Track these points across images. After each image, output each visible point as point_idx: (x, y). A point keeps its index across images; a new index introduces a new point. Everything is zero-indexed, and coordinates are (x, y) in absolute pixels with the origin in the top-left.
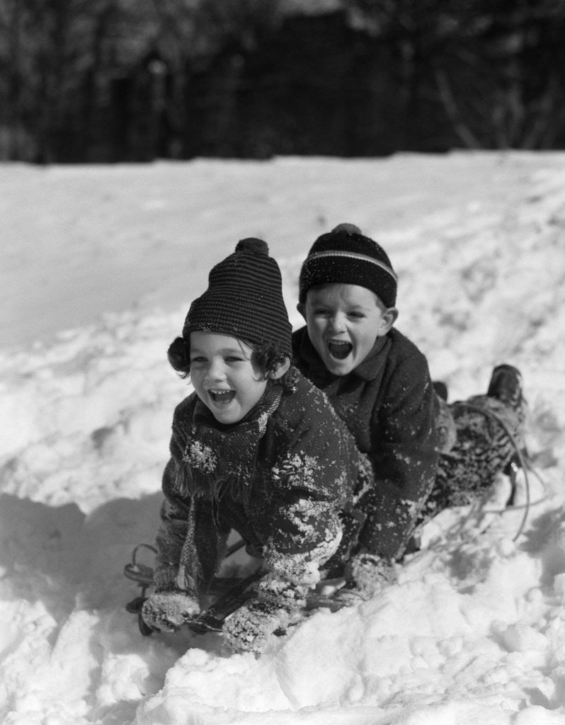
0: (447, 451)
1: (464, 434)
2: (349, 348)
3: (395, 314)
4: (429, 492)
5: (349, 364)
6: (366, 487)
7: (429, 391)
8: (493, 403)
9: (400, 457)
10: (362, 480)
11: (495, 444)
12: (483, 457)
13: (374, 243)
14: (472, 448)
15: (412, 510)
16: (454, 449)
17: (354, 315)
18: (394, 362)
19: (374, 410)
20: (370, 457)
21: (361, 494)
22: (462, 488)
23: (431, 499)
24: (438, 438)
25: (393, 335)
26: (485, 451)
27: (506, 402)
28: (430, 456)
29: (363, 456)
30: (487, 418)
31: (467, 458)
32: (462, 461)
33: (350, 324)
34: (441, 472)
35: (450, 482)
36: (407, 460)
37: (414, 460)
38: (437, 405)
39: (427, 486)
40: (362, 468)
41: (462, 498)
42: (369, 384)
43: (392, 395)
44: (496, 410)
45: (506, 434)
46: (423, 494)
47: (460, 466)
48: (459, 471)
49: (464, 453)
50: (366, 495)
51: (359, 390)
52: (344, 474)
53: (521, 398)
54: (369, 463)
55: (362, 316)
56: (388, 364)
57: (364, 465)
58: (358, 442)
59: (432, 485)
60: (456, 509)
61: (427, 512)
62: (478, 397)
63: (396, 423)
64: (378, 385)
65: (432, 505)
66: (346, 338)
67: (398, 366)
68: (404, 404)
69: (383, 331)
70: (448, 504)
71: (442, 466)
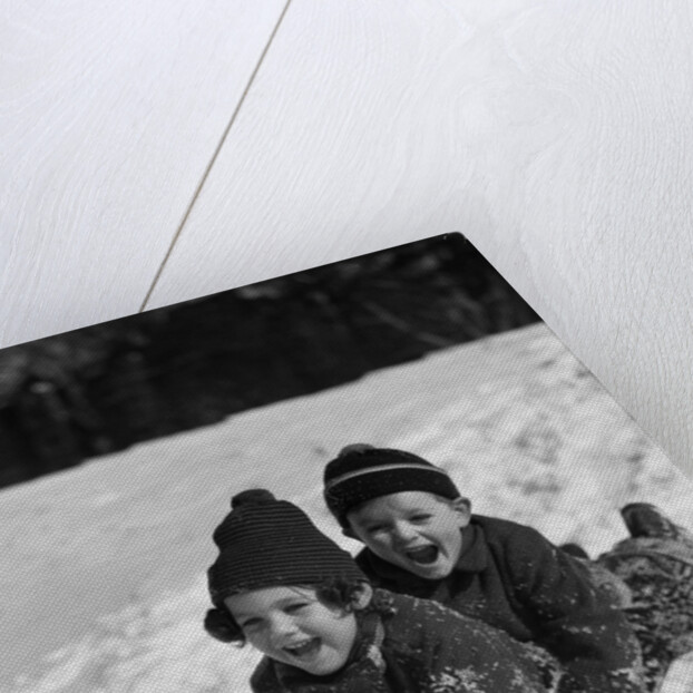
0: (627, 603)
1: (635, 581)
2: (433, 551)
3: (467, 503)
4: (639, 652)
5: (445, 565)
6: (557, 676)
7: (560, 556)
8: (644, 543)
9: (575, 630)
10: (546, 670)
11: (679, 578)
12: (676, 595)
13: (396, 451)
14: (656, 592)
15: (632, 677)
16: (635, 600)
17: (417, 518)
18: (497, 544)
19: (508, 597)
20: (538, 642)
21: (555, 685)
22: (677, 634)
23: (646, 658)
24: (606, 596)
25: (477, 522)
26: (674, 589)
27: (659, 536)
28: (612, 618)
29: (529, 645)
30: (650, 558)
31: (658, 603)
32: (655, 608)
33: (420, 528)
34: (637, 627)
35: (657, 633)
36: (587, 630)
37: (595, 627)
38: (580, 566)
39: (631, 646)
40: (535, 658)
41: (684, 643)
42: (483, 575)
43: (518, 575)
44: (654, 546)
45: (684, 565)
46: (633, 657)
47: (656, 613)
48: (658, 618)
49: (649, 599)
50: (562, 683)
51: (476, 582)
52: (518, 671)
53: (673, 528)
54: (541, 650)
55: (428, 516)
56: (492, 549)
57: (537, 654)
58: (512, 633)
59: (637, 643)
60: (684, 657)
61: (652, 672)
62: (623, 543)
63: (544, 599)
64: (494, 571)
65: (654, 663)
66: (423, 542)
67: (505, 546)
68: (540, 578)
69: (464, 521)
70: (672, 656)
71: (634, 621)
